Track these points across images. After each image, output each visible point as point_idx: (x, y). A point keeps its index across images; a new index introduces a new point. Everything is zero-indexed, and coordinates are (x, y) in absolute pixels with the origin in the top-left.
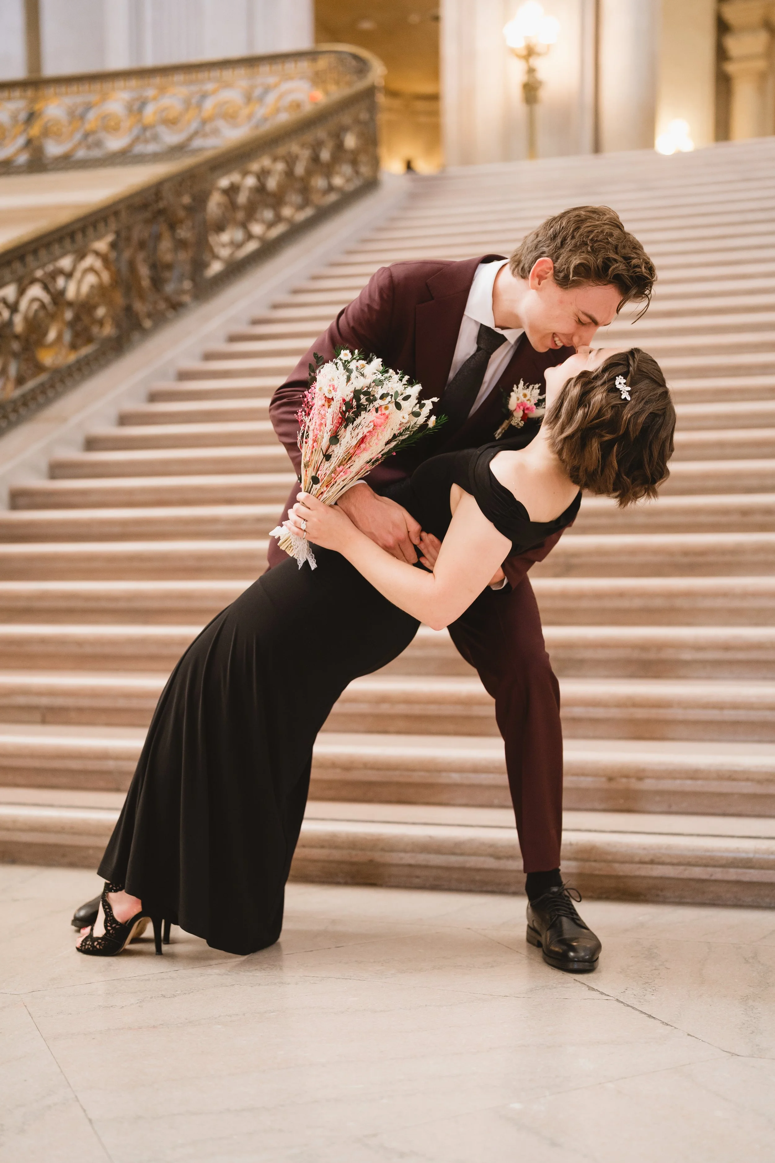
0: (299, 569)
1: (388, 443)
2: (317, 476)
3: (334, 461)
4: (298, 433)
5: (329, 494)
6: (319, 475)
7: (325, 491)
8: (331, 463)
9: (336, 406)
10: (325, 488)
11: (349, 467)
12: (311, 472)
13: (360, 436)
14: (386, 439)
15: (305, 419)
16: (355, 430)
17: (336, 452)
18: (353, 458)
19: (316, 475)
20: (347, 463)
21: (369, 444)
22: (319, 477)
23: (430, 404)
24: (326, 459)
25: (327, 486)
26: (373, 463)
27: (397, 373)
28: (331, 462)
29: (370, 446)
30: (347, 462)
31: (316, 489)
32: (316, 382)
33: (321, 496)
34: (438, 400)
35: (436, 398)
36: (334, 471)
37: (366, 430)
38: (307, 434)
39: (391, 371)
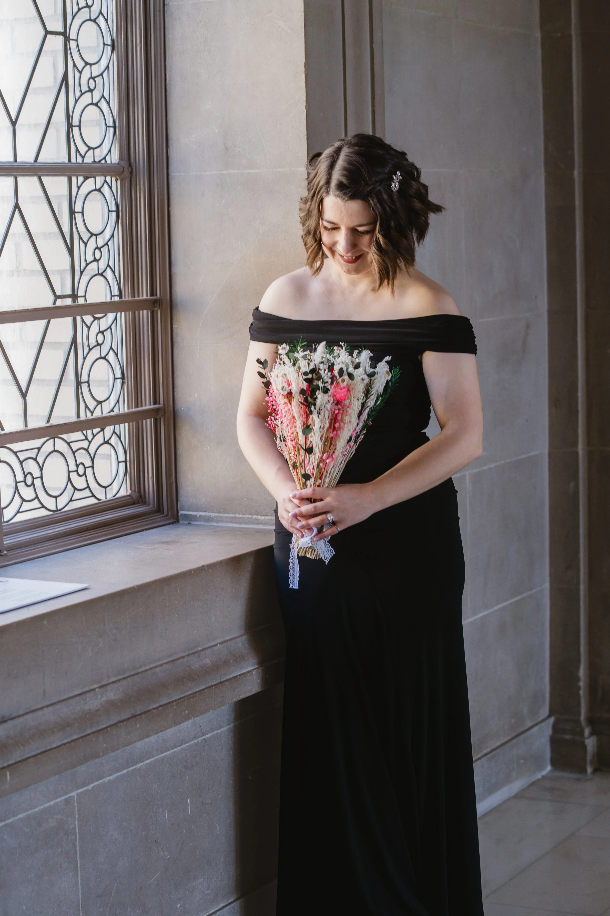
0: (326, 564)
1: (359, 416)
2: (306, 473)
3: (317, 451)
4: (275, 439)
6: (308, 471)
9: (297, 398)
11: (334, 452)
12: (300, 471)
14: (357, 411)
15: (276, 423)
17: (314, 442)
18: (333, 442)
19: (305, 471)
20: (330, 449)
21: (342, 422)
22: (310, 473)
23: (385, 364)
24: (308, 453)
25: (321, 478)
26: (355, 441)
27: (341, 346)
28: (315, 453)
32: (271, 385)
34: (391, 358)
35: (388, 357)
36: (321, 461)
38: (283, 436)
39: (335, 348)
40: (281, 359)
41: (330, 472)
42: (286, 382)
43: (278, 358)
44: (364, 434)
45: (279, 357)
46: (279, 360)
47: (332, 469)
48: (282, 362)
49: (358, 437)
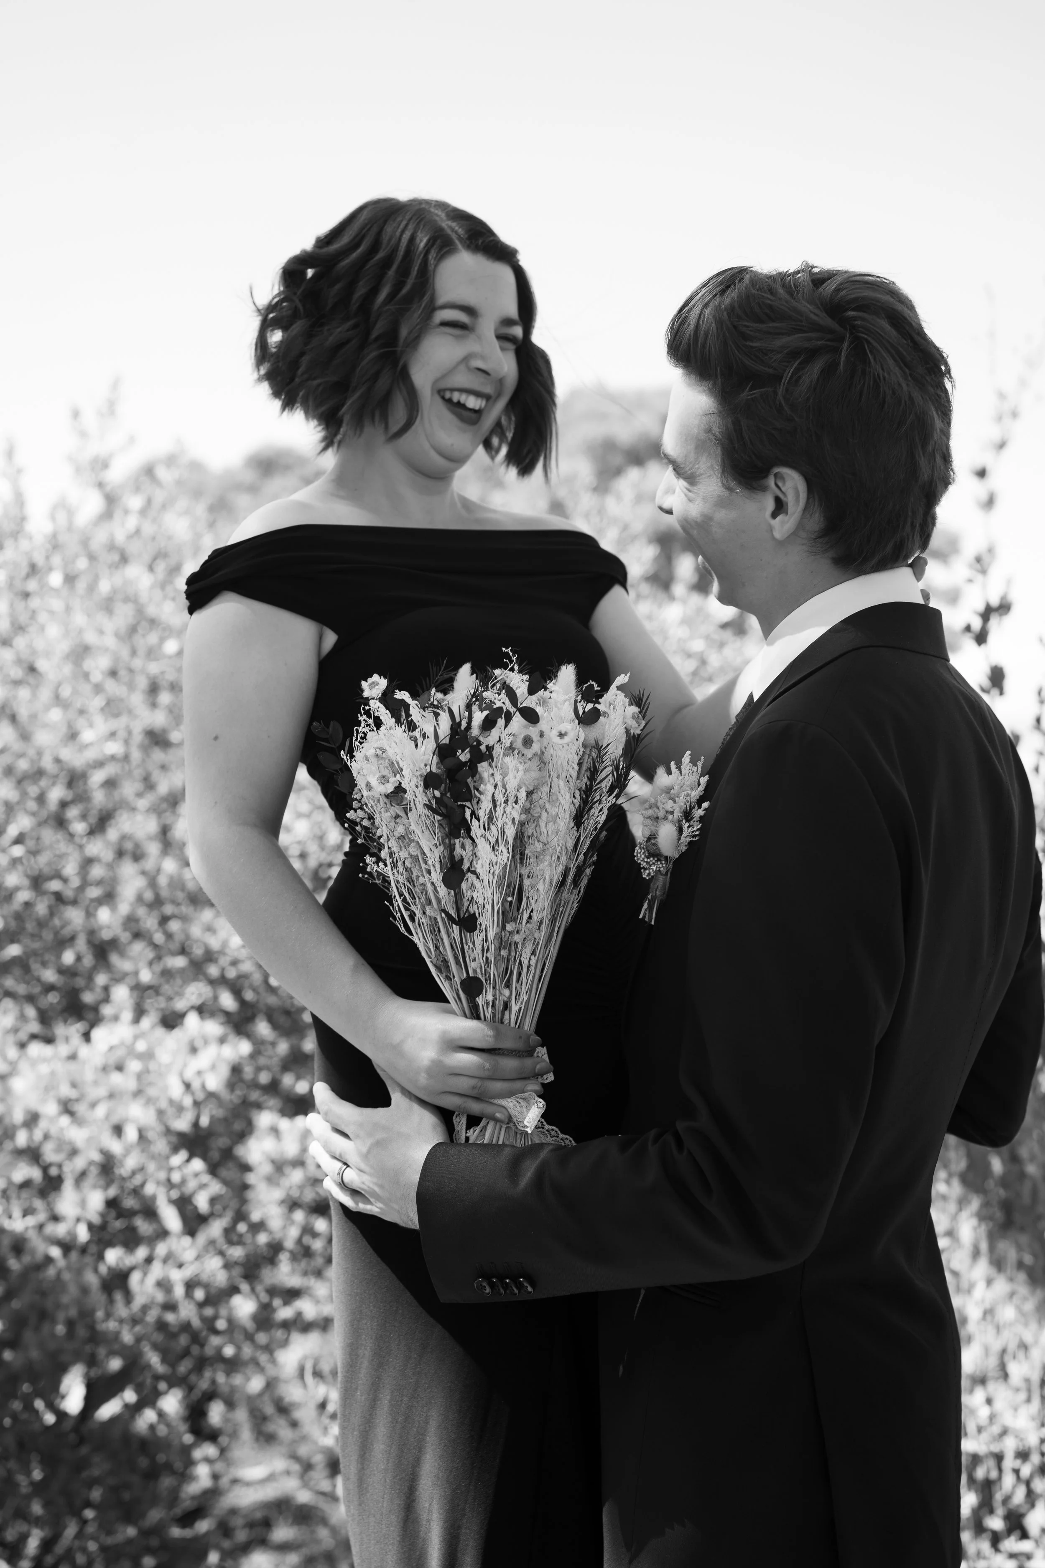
1: (578, 819)
2: (471, 975)
3: (488, 921)
5: (521, 999)
6: (475, 971)
7: (510, 997)
8: (484, 931)
9: (417, 795)
10: (506, 992)
11: (529, 916)
12: (458, 977)
13: (511, 832)
16: (489, 829)
17: (479, 902)
18: (524, 893)
19: (468, 972)
20: (521, 911)
21: (539, 841)
22: (480, 976)
24: (466, 929)
25: (508, 985)
26: (576, 883)
28: (483, 927)
29: (545, 844)
30: (518, 910)
31: (488, 1003)
33: (507, 1013)
34: (630, 678)
36: (502, 943)
37: (515, 812)
40: (368, 713)
41: (529, 966)
42: (389, 768)
43: (363, 712)
44: (594, 863)
45: (364, 709)
46: (365, 717)
47: (532, 957)
48: (371, 722)
49: (580, 870)
